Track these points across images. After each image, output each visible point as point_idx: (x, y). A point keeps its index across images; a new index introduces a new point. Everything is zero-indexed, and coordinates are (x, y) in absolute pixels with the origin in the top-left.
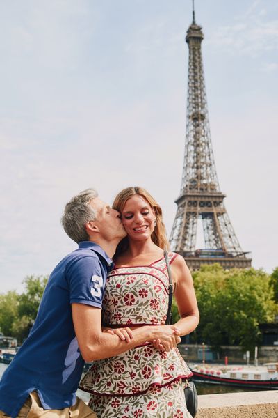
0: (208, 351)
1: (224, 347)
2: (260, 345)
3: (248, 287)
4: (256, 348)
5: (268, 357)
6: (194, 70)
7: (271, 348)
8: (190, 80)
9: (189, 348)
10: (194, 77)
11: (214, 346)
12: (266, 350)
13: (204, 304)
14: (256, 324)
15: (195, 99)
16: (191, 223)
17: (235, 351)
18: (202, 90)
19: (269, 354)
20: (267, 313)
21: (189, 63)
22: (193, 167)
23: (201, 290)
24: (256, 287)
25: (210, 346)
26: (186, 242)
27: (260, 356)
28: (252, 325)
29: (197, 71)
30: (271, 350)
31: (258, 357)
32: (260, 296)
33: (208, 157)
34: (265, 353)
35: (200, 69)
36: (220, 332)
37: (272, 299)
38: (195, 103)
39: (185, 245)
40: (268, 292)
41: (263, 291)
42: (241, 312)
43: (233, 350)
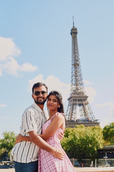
0: (77, 162)
1: (83, 160)
2: (98, 158)
3: (93, 134)
4: (96, 160)
5: (101, 163)
6: (74, 45)
7: (103, 159)
10: (74, 48)
11: (79, 159)
12: (100, 160)
13: (75, 141)
14: (96, 149)
16: (74, 108)
17: (88, 161)
18: (77, 54)
19: (102, 162)
20: (100, 145)
21: (72, 43)
23: (73, 136)
24: (95, 134)
25: (78, 159)
26: (73, 116)
27: (98, 163)
28: (94, 150)
30: (102, 160)
32: (97, 137)
33: (80, 81)
34: (100, 162)
35: (77, 45)
36: (82, 153)
37: (102, 139)
38: (75, 59)
39: (72, 117)
40: (101, 136)
41: (99, 135)
42: (90, 144)
43: (87, 161)
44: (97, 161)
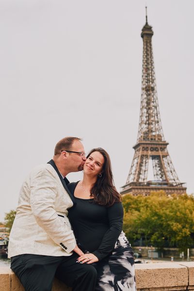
0: (155, 252)
1: (166, 249)
2: (191, 247)
3: (183, 208)
4: (188, 250)
6: (146, 56)
8: (144, 63)
9: (142, 249)
10: (146, 61)
11: (159, 248)
14: (188, 233)
15: (147, 77)
16: (144, 163)
17: (175, 251)
18: (152, 70)
22: (146, 124)
23: (150, 209)
25: (157, 248)
27: (191, 255)
28: (186, 233)
29: (149, 57)
31: (190, 256)
32: (191, 213)
33: (156, 117)
35: (151, 56)
36: (163, 238)
38: (147, 80)
39: (140, 177)
42: (178, 224)
43: (173, 251)
44: (190, 252)
